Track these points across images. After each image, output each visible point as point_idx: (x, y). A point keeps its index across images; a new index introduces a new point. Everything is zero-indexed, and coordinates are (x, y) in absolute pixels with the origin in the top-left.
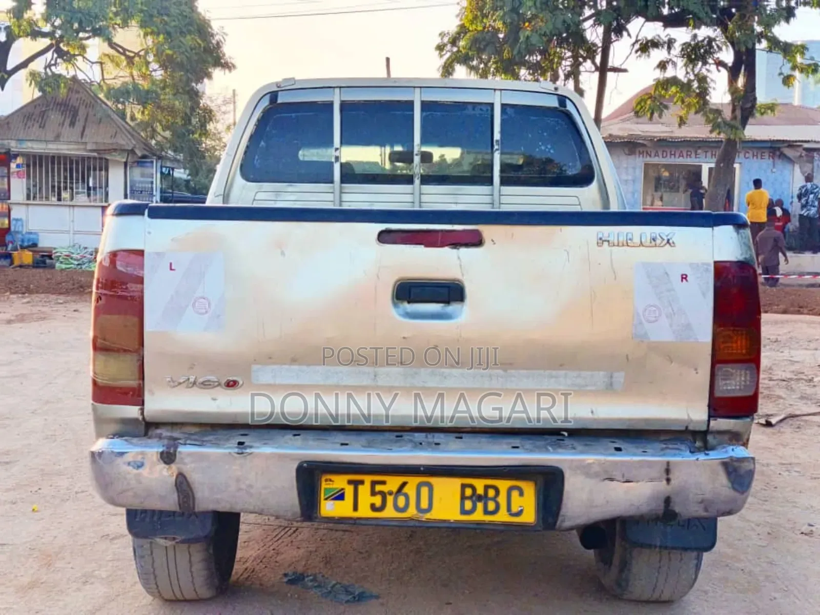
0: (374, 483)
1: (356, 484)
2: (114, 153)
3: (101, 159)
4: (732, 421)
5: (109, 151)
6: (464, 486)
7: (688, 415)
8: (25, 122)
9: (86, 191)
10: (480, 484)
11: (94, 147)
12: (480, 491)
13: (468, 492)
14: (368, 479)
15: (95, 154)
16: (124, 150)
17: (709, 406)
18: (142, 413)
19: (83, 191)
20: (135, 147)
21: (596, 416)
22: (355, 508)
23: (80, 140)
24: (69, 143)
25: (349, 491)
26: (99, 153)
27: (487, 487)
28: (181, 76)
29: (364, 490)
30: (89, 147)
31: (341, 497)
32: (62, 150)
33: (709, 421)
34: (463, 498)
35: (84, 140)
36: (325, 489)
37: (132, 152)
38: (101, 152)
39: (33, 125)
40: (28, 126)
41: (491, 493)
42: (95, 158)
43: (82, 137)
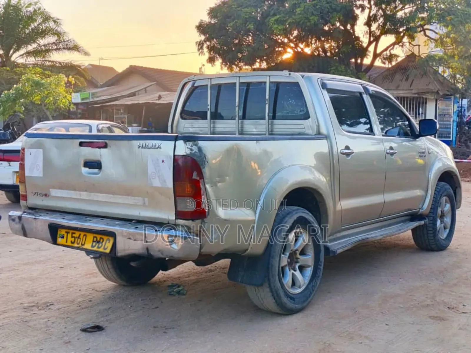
0: (73, 233)
1: (67, 233)
2: (427, 94)
3: (420, 97)
4: (184, 221)
5: (425, 93)
6: (94, 237)
7: (168, 217)
8: (383, 80)
9: (414, 115)
10: (99, 237)
11: (416, 92)
12: (98, 239)
13: (95, 239)
14: (71, 231)
15: (416, 95)
16: (433, 92)
17: (176, 214)
18: (27, 204)
19: (413, 115)
20: (439, 90)
21: (140, 215)
22: (67, 242)
23: (409, 88)
24: (403, 90)
25: (65, 235)
26: (418, 95)
27: (101, 238)
28: (462, 48)
29: (70, 235)
30: (413, 91)
31: (63, 237)
32: (399, 94)
33: (175, 220)
34: (93, 241)
35: (411, 88)
36: (59, 234)
37: (437, 93)
38: (420, 94)
39: (386, 82)
40: (384, 82)
41: (101, 240)
42: (417, 98)
43: (411, 86)
